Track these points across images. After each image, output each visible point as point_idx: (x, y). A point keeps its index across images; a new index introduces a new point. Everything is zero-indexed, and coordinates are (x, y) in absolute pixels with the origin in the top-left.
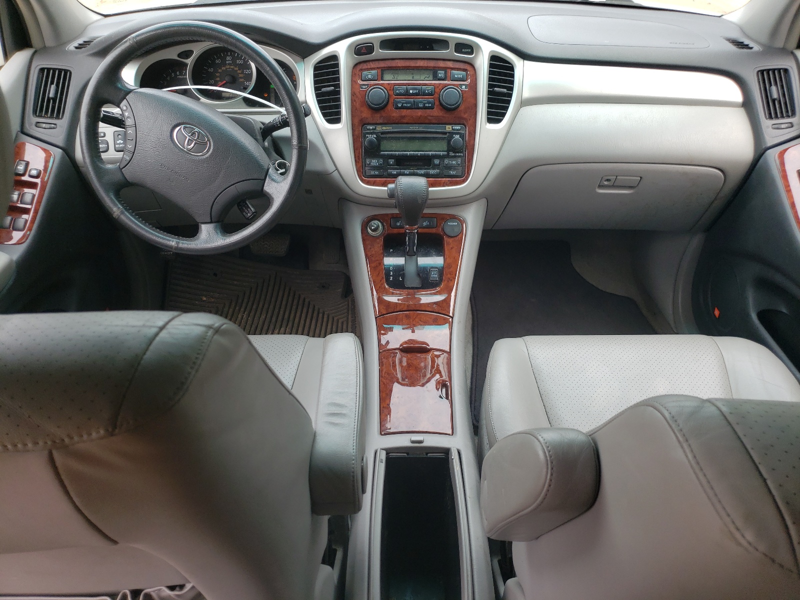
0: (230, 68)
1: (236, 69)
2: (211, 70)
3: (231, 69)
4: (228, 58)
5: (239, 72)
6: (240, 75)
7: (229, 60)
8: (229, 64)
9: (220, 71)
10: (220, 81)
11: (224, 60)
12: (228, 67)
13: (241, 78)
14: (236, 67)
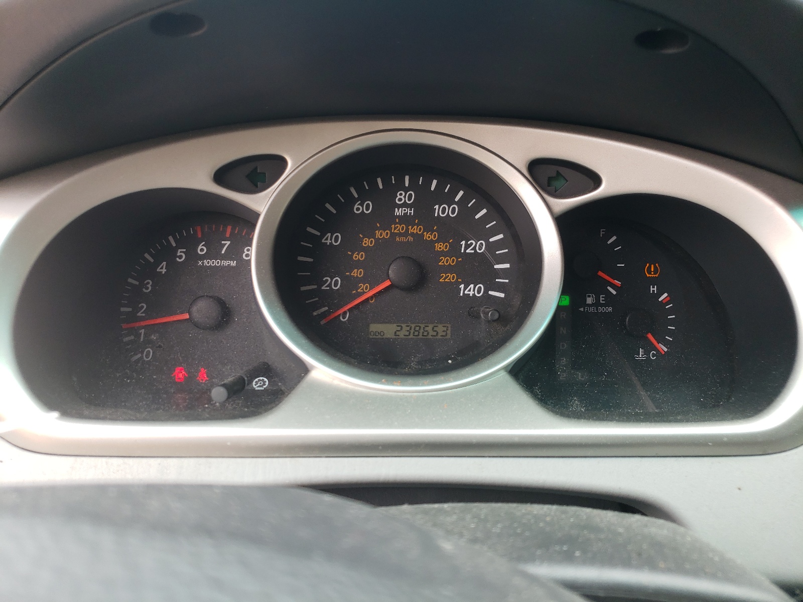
0: (406, 234)
1: (428, 236)
2: (333, 239)
3: (411, 239)
4: (401, 197)
5: (440, 247)
6: (444, 261)
7: (405, 205)
8: (405, 219)
9: (367, 242)
10: (364, 280)
11: (385, 203)
12: (399, 228)
13: (449, 269)
14: (428, 229)
